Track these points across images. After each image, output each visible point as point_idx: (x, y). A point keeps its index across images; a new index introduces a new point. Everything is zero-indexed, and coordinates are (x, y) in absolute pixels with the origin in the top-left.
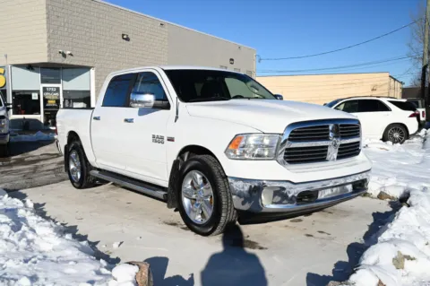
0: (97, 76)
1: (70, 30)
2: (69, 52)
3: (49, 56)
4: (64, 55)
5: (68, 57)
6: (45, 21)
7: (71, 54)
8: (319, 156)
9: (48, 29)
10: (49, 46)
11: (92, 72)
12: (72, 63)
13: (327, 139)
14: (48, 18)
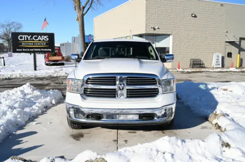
0: (173, 39)
1: (159, 15)
2: (157, 27)
3: (146, 30)
4: (154, 29)
5: (157, 30)
6: (145, 12)
7: (158, 28)
8: (112, 94)
9: (146, 16)
10: (146, 24)
11: (171, 37)
12: (159, 33)
13: (115, 84)
14: (147, 10)
